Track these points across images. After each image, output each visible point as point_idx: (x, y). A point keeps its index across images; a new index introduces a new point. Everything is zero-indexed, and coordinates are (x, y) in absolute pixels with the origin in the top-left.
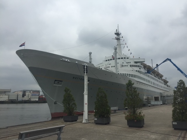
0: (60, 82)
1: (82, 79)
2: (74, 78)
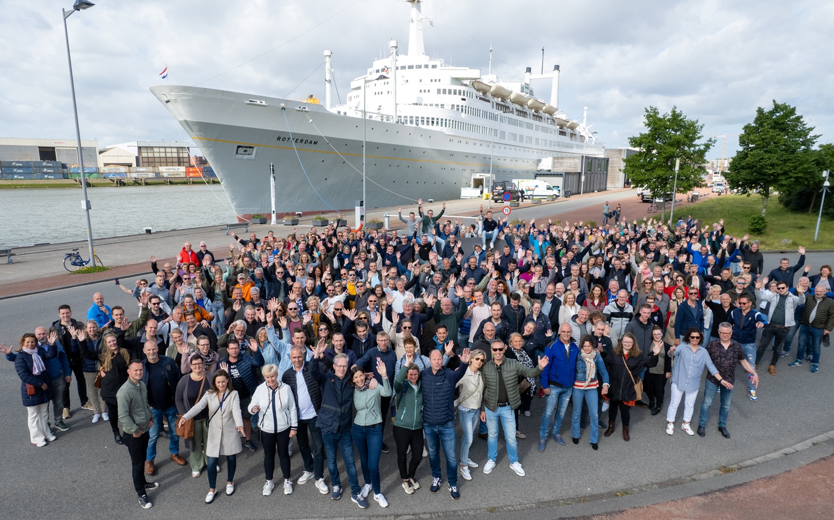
0: (248, 149)
1: (299, 141)
2: (281, 140)
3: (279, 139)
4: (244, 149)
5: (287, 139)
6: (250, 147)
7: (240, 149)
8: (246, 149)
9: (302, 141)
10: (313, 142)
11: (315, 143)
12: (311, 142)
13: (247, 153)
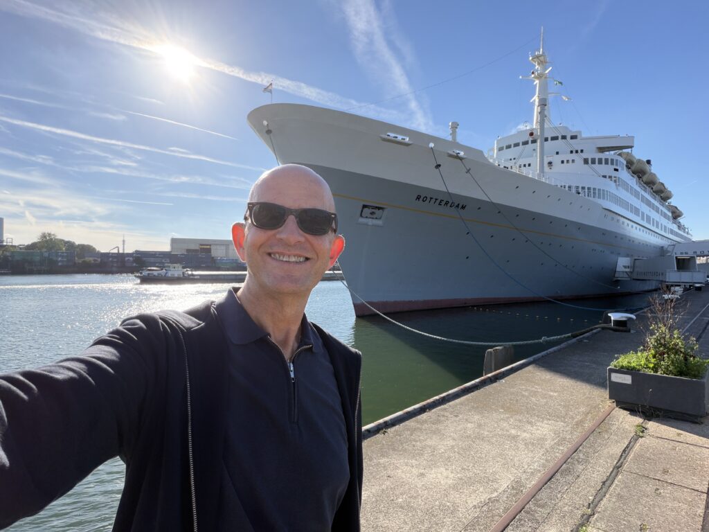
0: (376, 211)
1: (443, 203)
2: (421, 199)
3: (418, 198)
4: (371, 210)
5: (429, 199)
6: (379, 208)
7: (366, 210)
8: (373, 210)
9: (447, 203)
10: (460, 206)
11: (463, 207)
13: (374, 216)
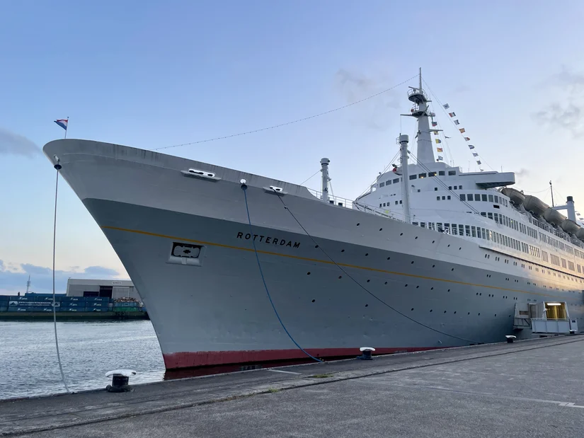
1: (271, 241)
2: (243, 237)
3: (240, 235)
4: (185, 248)
5: (253, 237)
6: (195, 246)
7: (178, 248)
8: (187, 248)
9: (275, 241)
10: (293, 244)
11: (297, 245)
12: (290, 244)
13: (189, 255)
